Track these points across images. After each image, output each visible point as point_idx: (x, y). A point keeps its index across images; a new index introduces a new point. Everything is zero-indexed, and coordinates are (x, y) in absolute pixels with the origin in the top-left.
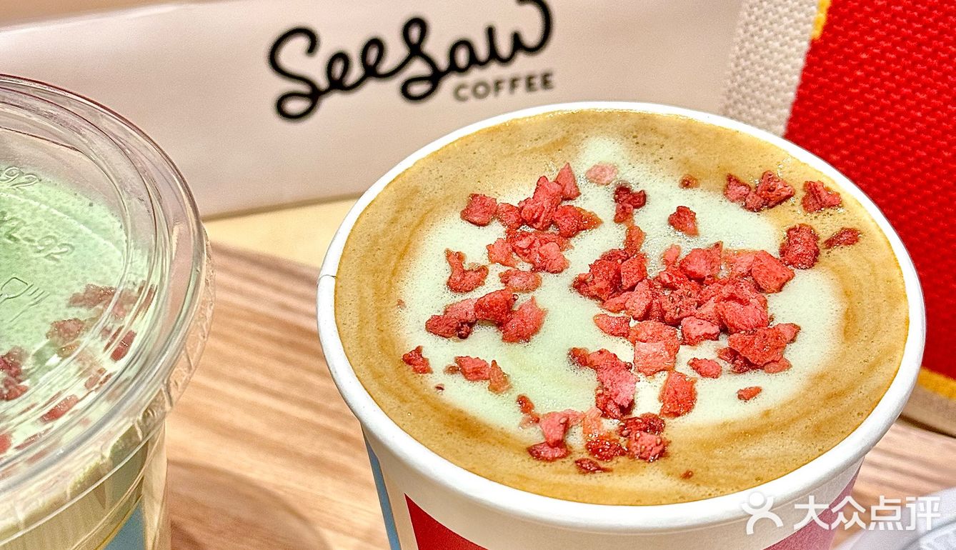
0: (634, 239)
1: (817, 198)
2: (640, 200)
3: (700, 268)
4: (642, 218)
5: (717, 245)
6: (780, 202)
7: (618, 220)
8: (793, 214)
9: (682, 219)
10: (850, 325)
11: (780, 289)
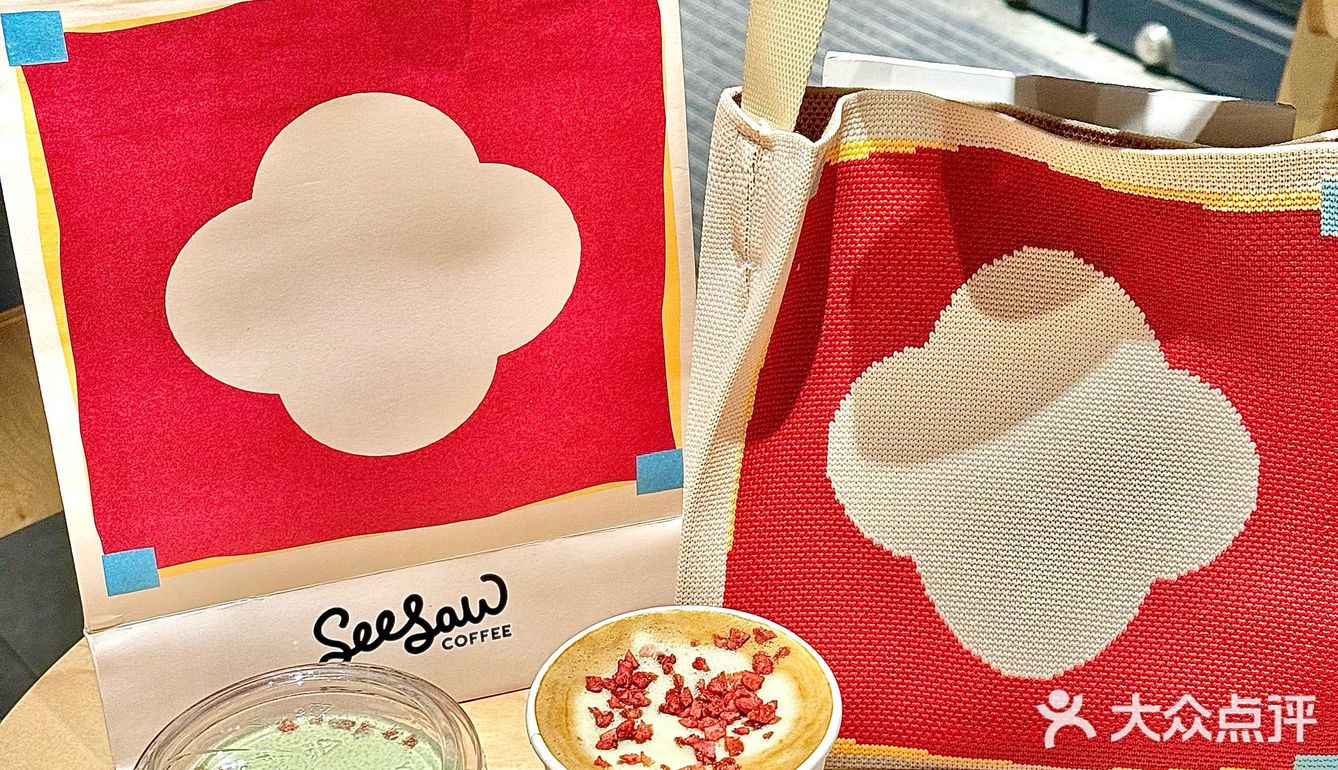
0: (678, 681)
1: (762, 636)
2: (672, 659)
3: (717, 688)
4: (677, 668)
5: (722, 673)
6: (744, 643)
7: (666, 673)
8: (753, 647)
9: (699, 664)
10: (802, 693)
11: (760, 687)
